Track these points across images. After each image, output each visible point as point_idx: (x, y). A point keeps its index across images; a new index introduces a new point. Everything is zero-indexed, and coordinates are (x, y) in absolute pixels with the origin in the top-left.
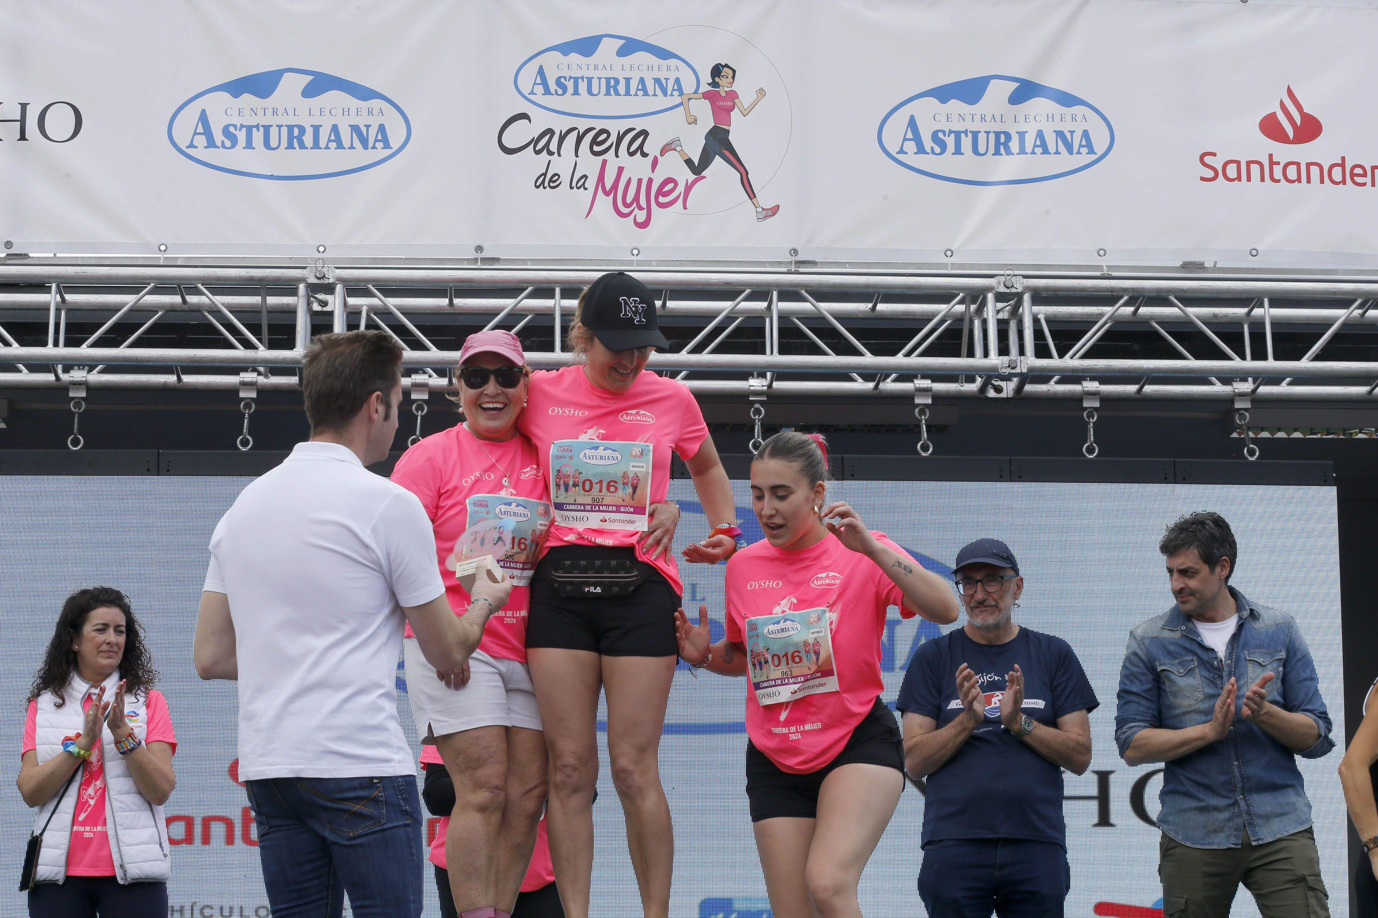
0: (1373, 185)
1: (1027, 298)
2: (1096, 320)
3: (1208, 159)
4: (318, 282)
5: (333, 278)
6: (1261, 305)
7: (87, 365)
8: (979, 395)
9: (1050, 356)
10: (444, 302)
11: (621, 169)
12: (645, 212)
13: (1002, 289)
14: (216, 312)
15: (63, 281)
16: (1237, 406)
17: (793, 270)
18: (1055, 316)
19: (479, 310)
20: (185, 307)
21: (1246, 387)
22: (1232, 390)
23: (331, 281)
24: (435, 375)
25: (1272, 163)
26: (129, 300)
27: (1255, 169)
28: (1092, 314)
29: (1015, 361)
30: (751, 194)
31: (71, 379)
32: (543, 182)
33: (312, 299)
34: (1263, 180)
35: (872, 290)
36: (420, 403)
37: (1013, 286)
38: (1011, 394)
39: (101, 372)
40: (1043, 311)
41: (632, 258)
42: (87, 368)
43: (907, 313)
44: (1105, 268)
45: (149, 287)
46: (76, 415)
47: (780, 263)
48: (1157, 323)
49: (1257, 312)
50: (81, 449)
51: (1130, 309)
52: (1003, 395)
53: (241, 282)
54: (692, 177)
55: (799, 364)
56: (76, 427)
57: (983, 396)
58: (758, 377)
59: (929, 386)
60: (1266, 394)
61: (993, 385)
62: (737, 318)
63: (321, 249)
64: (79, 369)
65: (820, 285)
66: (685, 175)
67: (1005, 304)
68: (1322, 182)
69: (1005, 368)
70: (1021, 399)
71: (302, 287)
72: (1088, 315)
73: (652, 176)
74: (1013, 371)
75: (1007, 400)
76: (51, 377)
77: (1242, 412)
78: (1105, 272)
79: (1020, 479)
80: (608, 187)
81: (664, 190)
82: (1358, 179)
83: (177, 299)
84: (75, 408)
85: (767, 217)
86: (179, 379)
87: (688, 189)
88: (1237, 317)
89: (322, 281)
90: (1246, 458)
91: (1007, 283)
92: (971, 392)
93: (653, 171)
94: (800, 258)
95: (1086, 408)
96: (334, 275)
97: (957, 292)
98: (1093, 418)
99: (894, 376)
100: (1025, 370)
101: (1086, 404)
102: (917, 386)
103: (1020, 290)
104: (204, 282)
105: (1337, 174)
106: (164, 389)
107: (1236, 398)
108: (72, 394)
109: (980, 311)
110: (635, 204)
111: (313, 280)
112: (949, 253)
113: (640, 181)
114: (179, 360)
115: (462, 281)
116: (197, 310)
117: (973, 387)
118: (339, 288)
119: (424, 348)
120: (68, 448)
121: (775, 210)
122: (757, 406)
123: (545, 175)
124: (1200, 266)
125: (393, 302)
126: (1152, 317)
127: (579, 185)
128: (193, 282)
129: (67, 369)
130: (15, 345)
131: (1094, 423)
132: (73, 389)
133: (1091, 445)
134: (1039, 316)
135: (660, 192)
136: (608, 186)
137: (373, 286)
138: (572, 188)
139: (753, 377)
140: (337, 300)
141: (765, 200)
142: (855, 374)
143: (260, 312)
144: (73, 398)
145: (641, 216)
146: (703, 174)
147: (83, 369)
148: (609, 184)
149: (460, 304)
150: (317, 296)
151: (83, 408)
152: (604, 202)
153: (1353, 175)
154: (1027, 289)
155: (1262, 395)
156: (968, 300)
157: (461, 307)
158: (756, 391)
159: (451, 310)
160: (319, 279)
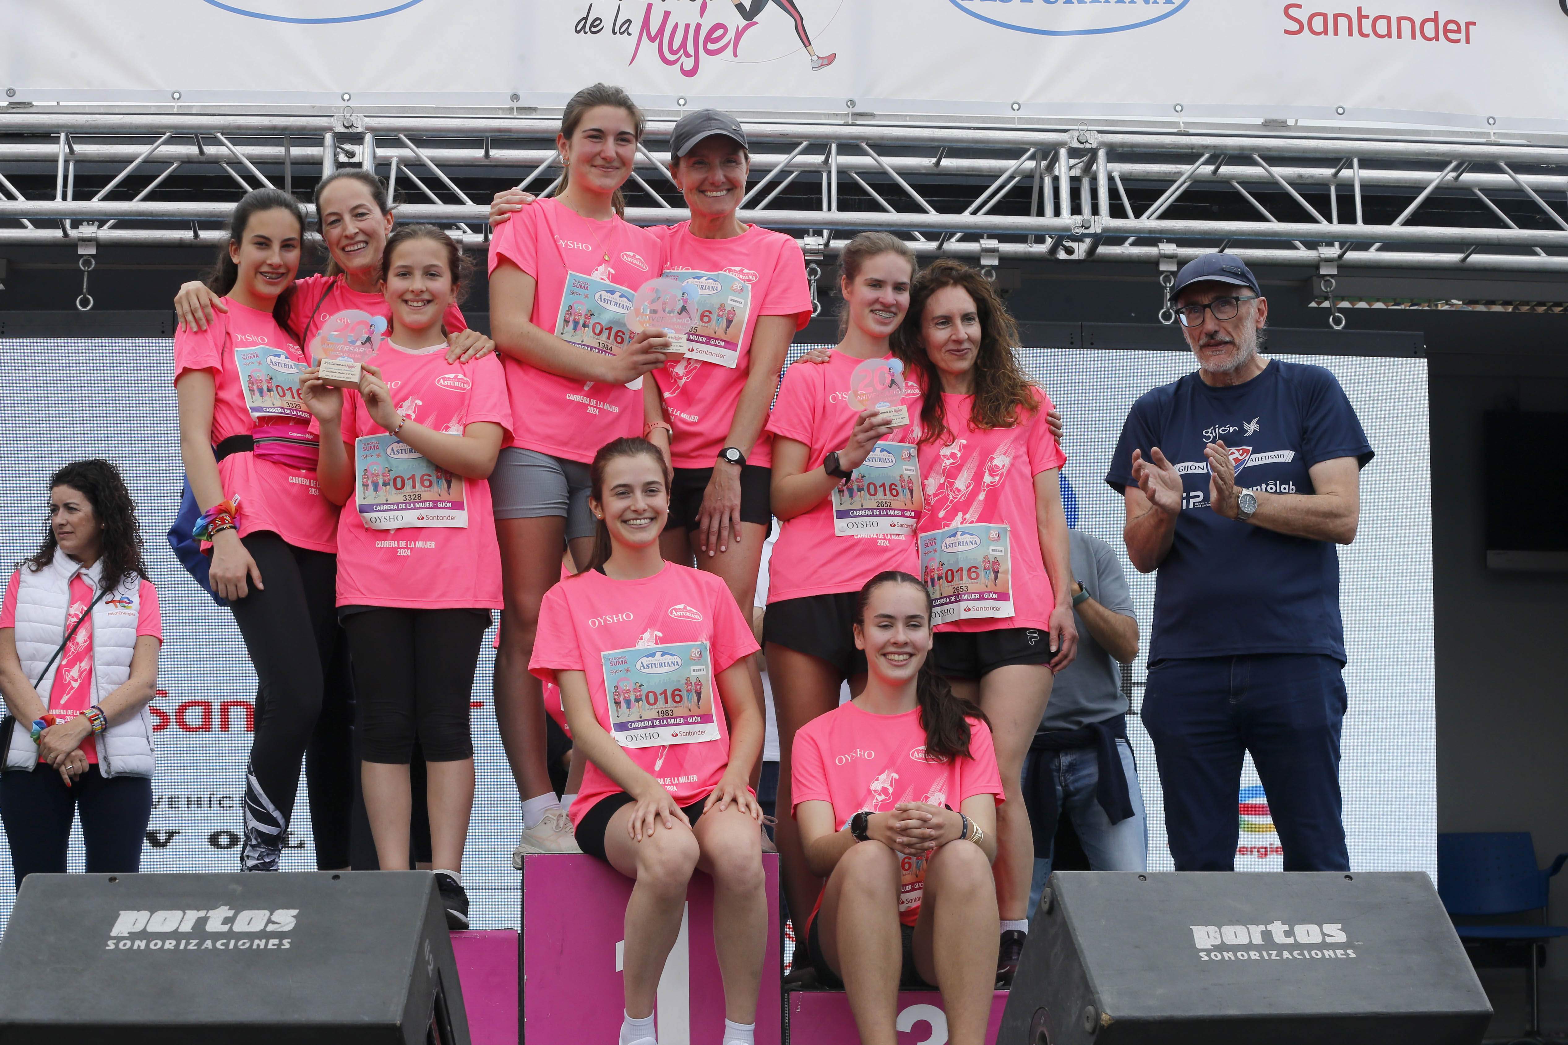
0: (1468, 42)
1: (1102, 153)
2: (1175, 179)
3: (1292, 12)
4: (346, 131)
5: (362, 127)
6: (1350, 166)
7: (98, 220)
8: (1049, 257)
9: (1125, 216)
10: (479, 153)
11: (667, 14)
12: (693, 59)
13: (1075, 145)
14: (236, 163)
15: (72, 130)
16: (1323, 271)
17: (850, 123)
18: (1131, 174)
19: (517, 162)
20: (202, 158)
21: (1333, 252)
22: (1318, 255)
23: (360, 130)
24: (469, 231)
25: (1361, 17)
26: (142, 151)
27: (1343, 23)
28: (1170, 173)
29: (1089, 221)
30: (806, 41)
31: (80, 235)
32: (584, 27)
33: (338, 149)
34: (1351, 34)
35: (936, 144)
37: (1087, 141)
38: (1083, 256)
39: (113, 227)
40: (1119, 169)
41: (678, 108)
42: (96, 223)
43: (973, 169)
44: (1182, 125)
45: (164, 137)
46: (86, 274)
47: (837, 115)
48: (1238, 183)
49: (1345, 173)
50: (90, 310)
51: (1211, 168)
52: (1075, 257)
53: (263, 132)
54: (743, 23)
55: (858, 221)
56: (85, 287)
57: (1053, 258)
58: (814, 235)
59: (997, 246)
60: (1354, 260)
61: (1064, 246)
62: (792, 172)
63: (346, 97)
64: (88, 224)
65: (882, 138)
66: (736, 21)
67: (1077, 161)
68: (1414, 37)
69: (1078, 228)
70: (1094, 261)
71: (328, 137)
72: (1166, 173)
73: (700, 21)
74: (1086, 231)
75: (1078, 262)
76: (58, 233)
77: (1328, 278)
78: (1182, 129)
79: (1092, 346)
80: (653, 34)
81: (714, 36)
82: (1451, 36)
83: (193, 150)
84: (84, 264)
85: (822, 65)
86: (196, 235)
87: (739, 35)
88: (1323, 178)
89: (350, 131)
90: (1332, 328)
91: (1080, 139)
92: (1041, 253)
93: (701, 16)
94: (857, 110)
95: (1163, 272)
96: (363, 124)
97: (1028, 147)
98: (1170, 284)
99: (959, 235)
100: (1099, 231)
101: (1162, 268)
102: (984, 246)
103: (1094, 146)
104: (224, 131)
105: (1429, 29)
106: (180, 245)
107: (1321, 263)
108: (81, 251)
109: (1050, 168)
110: (682, 51)
111: (340, 129)
112: (1016, 107)
113: (687, 26)
114: (197, 214)
115: (500, 130)
116: (215, 161)
117: (1041, 249)
118: (368, 138)
119: (459, 201)
120: (77, 309)
121: (832, 58)
122: (813, 265)
123: (586, 19)
124: (1283, 125)
125: (426, 154)
126: (1233, 177)
127: (622, 30)
128: (212, 131)
129: (76, 224)
130: (21, 198)
131: (1171, 288)
132: (82, 246)
133: (1168, 311)
134: (1113, 174)
135: (709, 38)
136: (653, 31)
137: (405, 135)
138: (614, 33)
139: (809, 235)
140: (366, 150)
141: (821, 48)
142: (917, 233)
143: (283, 163)
144: (82, 256)
145: (689, 64)
146: (754, 20)
147: (93, 224)
148: (654, 29)
149: (497, 156)
150: (343, 146)
151: (93, 266)
152: (649, 49)
153: (1446, 31)
154: (1103, 144)
155: (1349, 261)
156: (1039, 156)
157: (497, 158)
158: (810, 249)
159: (487, 162)
160: (347, 127)
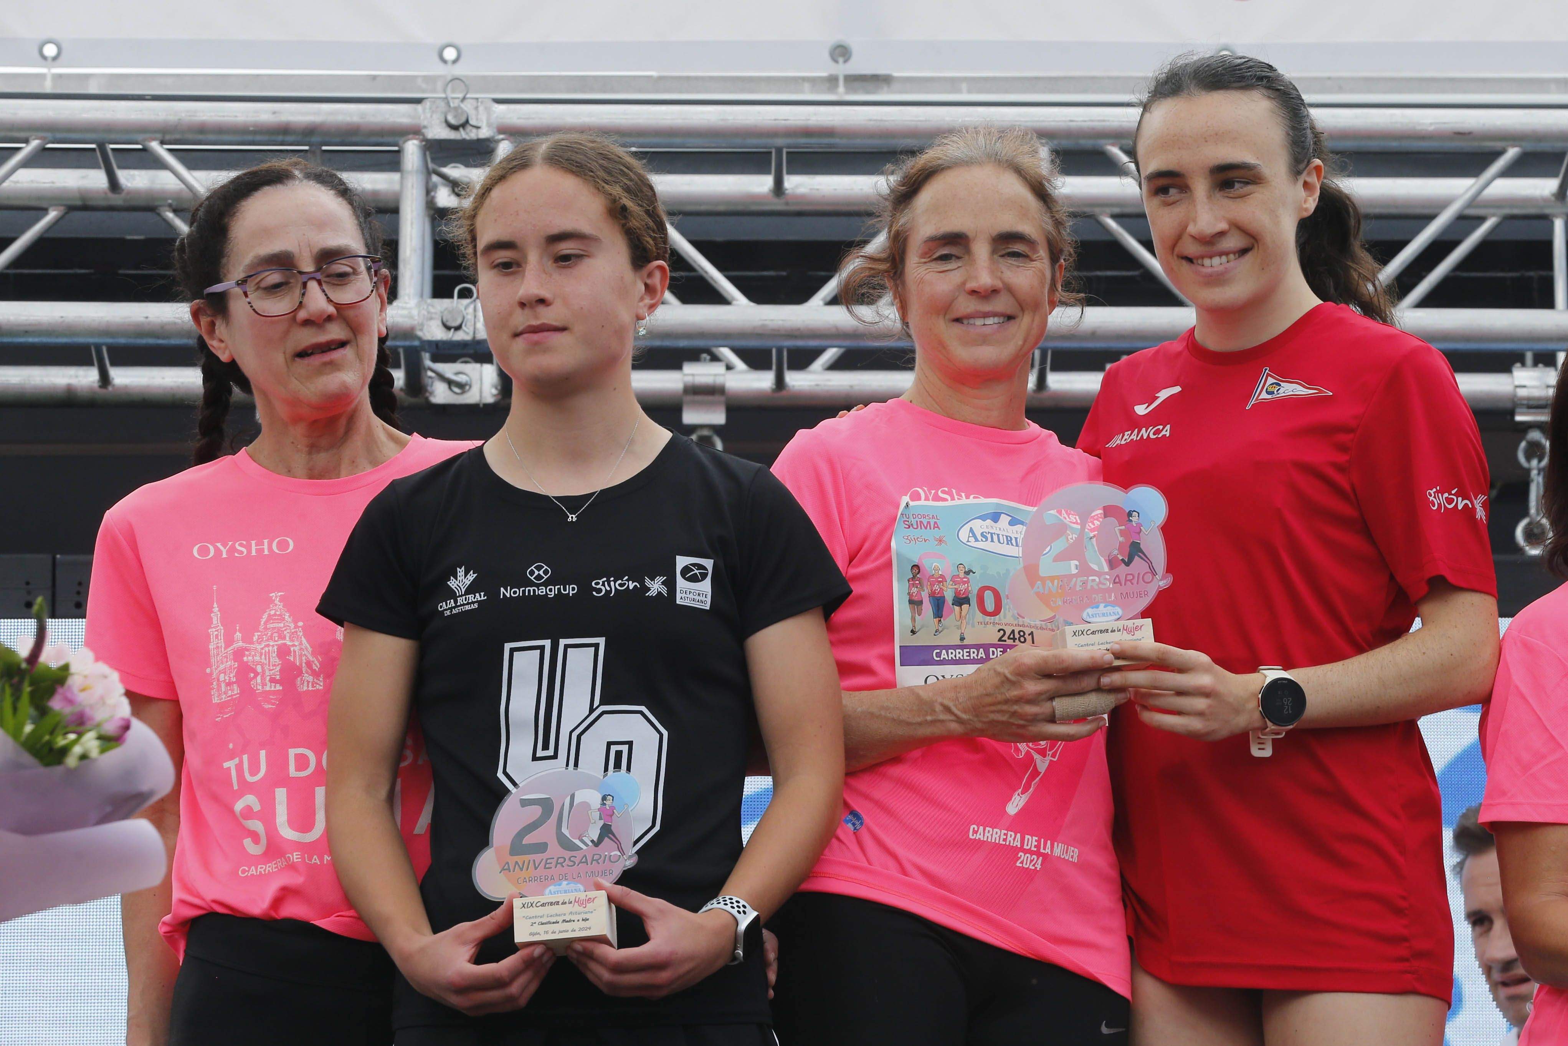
4: (451, 135)
5: (489, 125)
10: (761, 184)
19: (847, 204)
20: (117, 198)
23: (484, 133)
24: (740, 364)
33: (435, 178)
36: (705, 432)
45: (27, 150)
58: (1535, 364)
62: (1482, 219)
63: (450, 54)
71: (412, 150)
83: (95, 178)
86: (104, 378)
89: (462, 135)
96: (491, 119)
104: (173, 136)
106: (68, 402)
111: (438, 132)
114: (107, 331)
115: (808, 132)
116: (147, 205)
119: (716, 298)
122: (1535, 435)
128: (141, 136)
139: (1523, 364)
149: (802, 190)
150: (445, 170)
157: (803, 196)
158: (1529, 399)
159: (778, 205)
160: (455, 128)
